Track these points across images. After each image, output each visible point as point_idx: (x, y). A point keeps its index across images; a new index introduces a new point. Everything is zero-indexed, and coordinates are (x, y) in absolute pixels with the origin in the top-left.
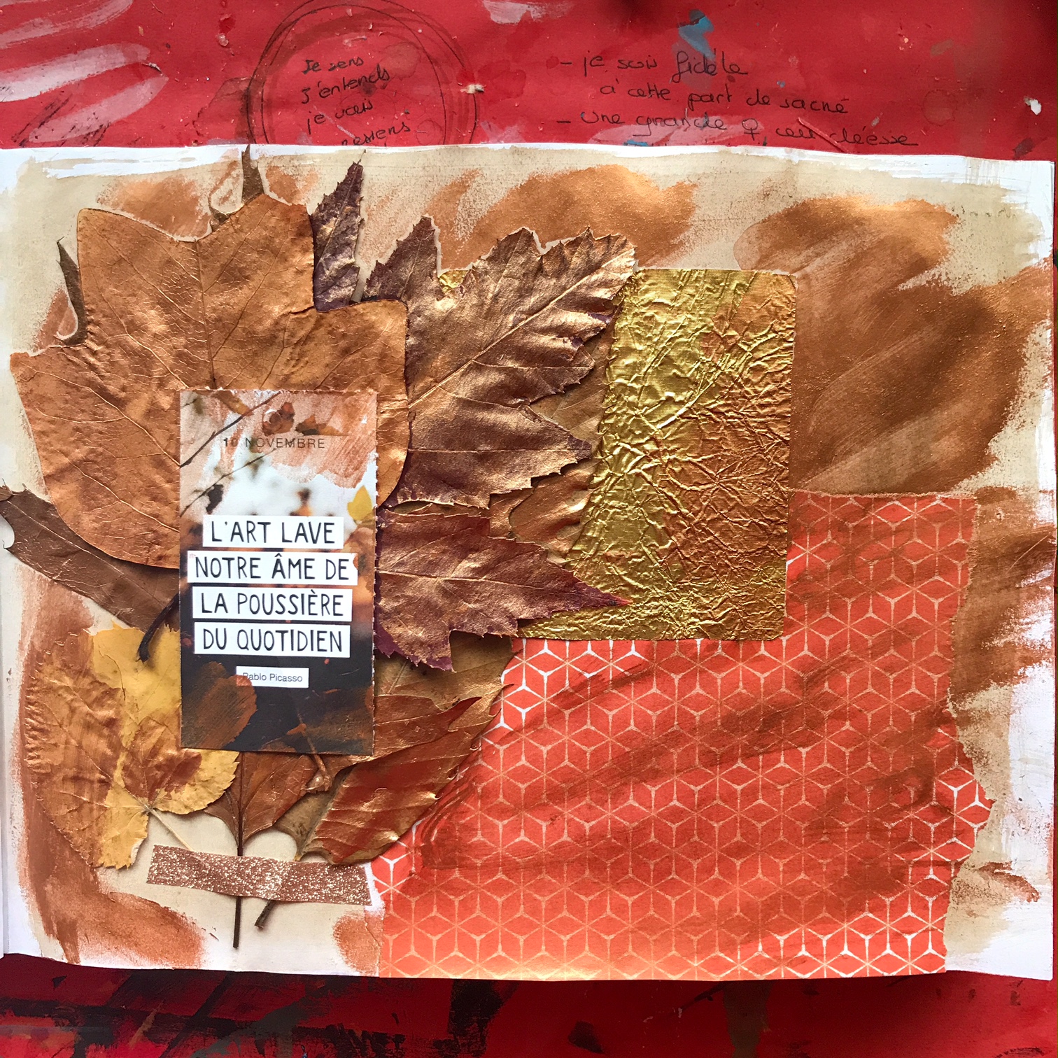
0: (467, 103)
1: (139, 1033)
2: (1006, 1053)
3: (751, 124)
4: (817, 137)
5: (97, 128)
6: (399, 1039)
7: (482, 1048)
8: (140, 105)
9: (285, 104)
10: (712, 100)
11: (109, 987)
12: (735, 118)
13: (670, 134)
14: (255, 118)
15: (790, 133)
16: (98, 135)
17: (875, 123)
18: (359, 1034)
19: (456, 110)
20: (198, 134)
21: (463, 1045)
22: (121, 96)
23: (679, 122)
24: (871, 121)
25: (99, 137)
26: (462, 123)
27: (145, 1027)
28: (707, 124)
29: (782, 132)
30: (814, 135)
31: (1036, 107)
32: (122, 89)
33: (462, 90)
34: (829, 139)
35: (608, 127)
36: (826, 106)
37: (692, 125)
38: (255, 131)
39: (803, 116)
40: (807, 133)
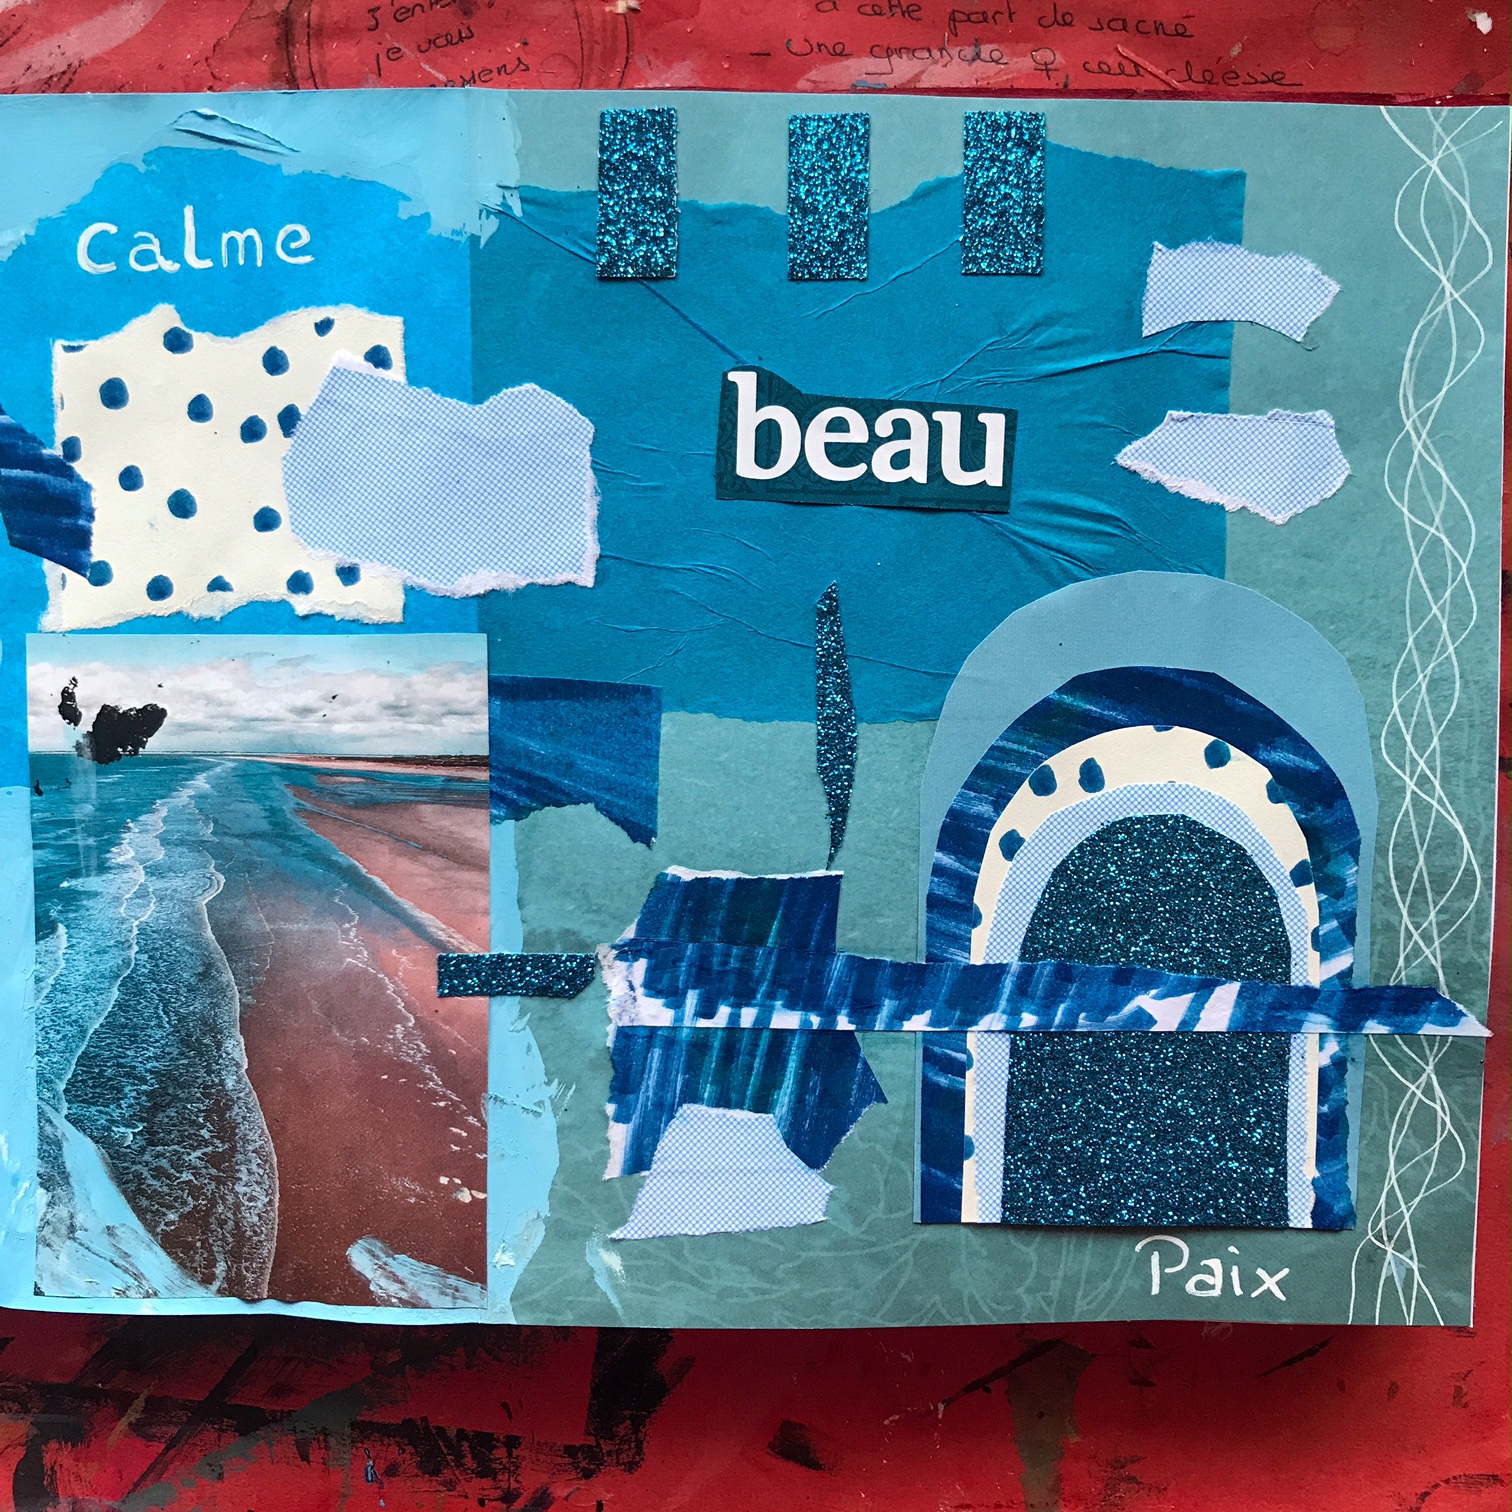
0: (615, 28)
1: (122, 1425)
2: (1447, 1481)
3: (1044, 55)
4: (1147, 75)
5: (64, 68)
6: (511, 1442)
7: (637, 1458)
8: (127, 35)
9: (343, 31)
10: (985, 20)
11: (78, 1355)
12: (1021, 47)
13: (922, 72)
14: (299, 51)
15: (1106, 69)
16: (66, 79)
17: (1236, 51)
18: (452, 1433)
19: (598, 38)
20: (214, 77)
21: (609, 1453)
22: (99, 21)
23: (936, 53)
24: (1229, 49)
25: (67, 81)
26: (608, 59)
27: (132, 1416)
28: (978, 55)
29: (1093, 66)
30: (1142, 72)
31: (1484, 23)
32: (101, 11)
33: (608, 9)
34: (1164, 77)
35: (824, 61)
36: (1159, 27)
37: (956, 59)
38: (298, 73)
39: (1125, 44)
40: (1130, 69)
